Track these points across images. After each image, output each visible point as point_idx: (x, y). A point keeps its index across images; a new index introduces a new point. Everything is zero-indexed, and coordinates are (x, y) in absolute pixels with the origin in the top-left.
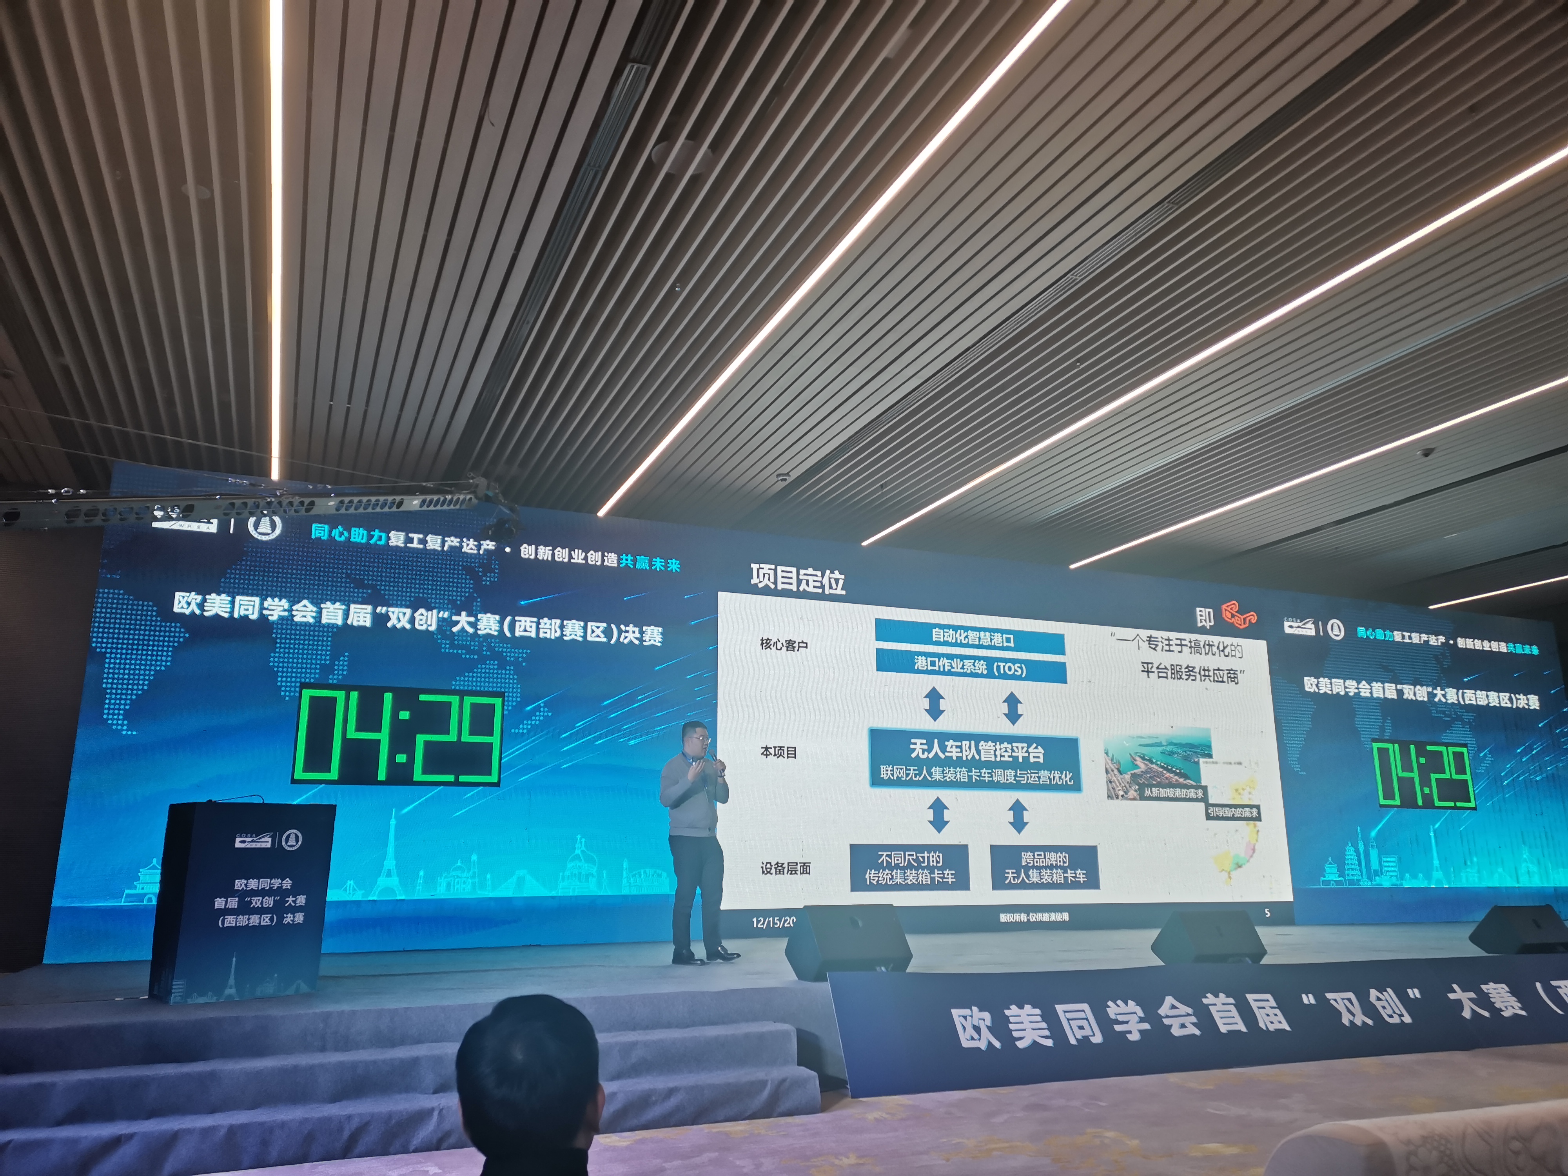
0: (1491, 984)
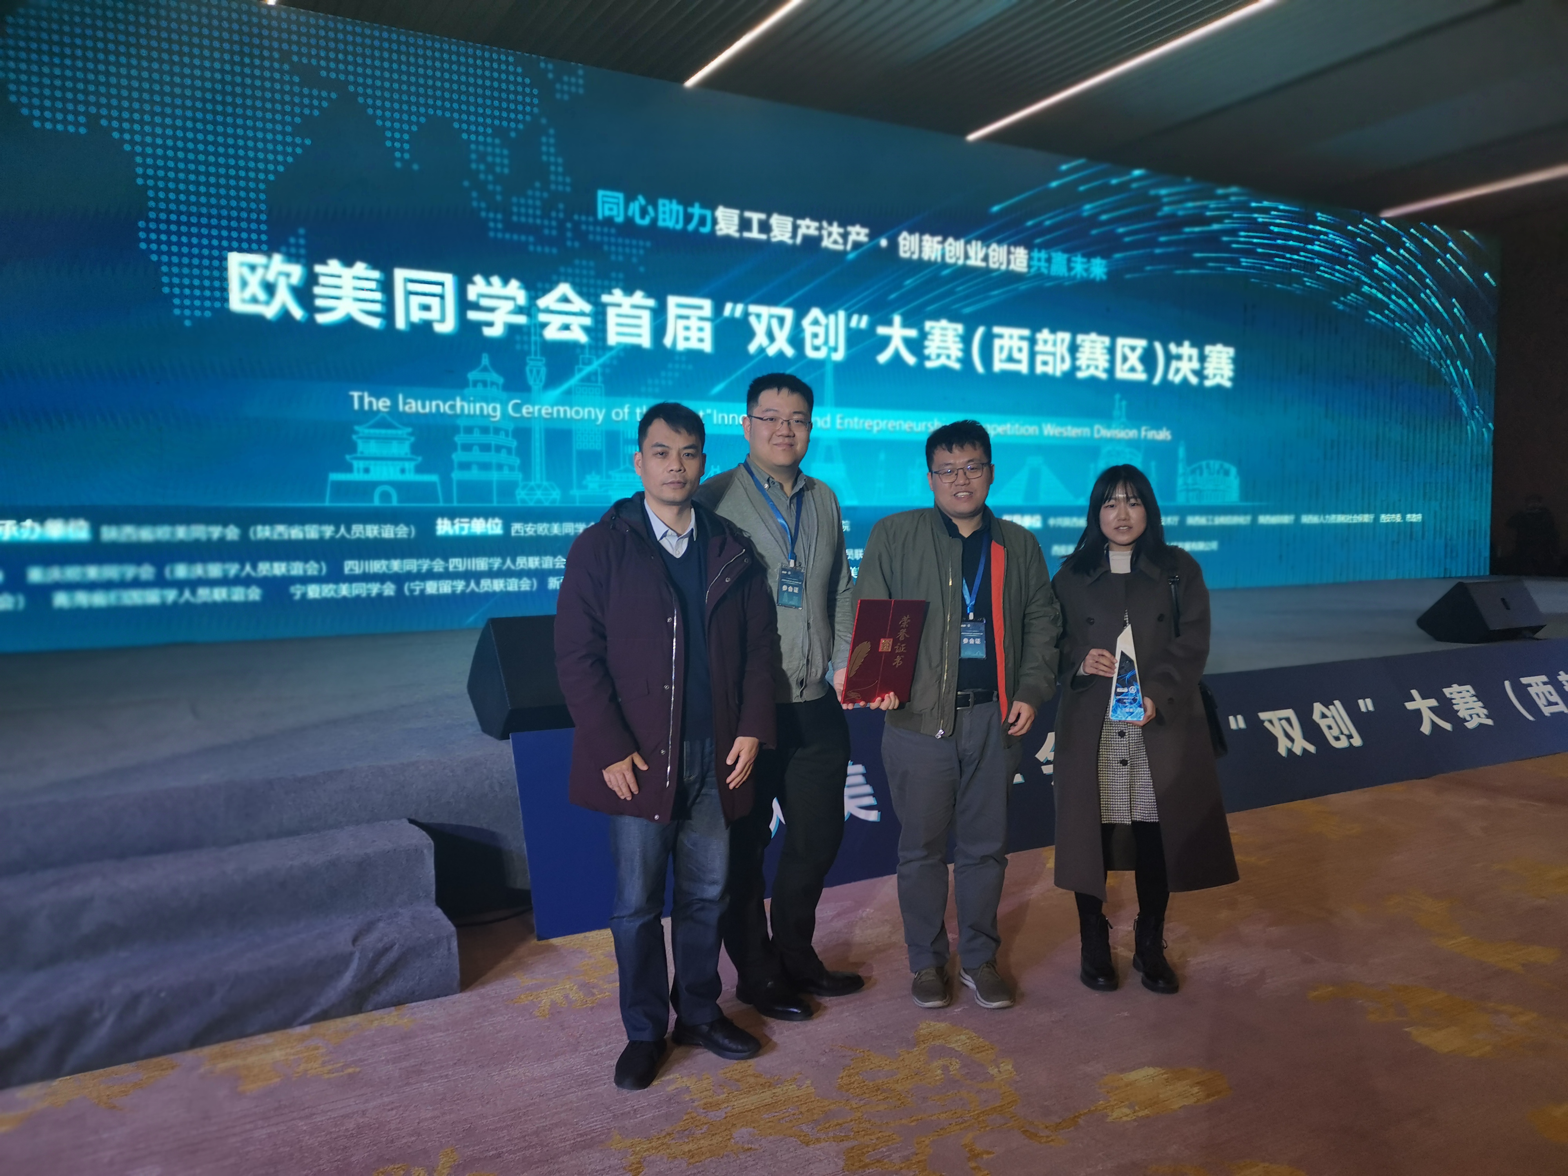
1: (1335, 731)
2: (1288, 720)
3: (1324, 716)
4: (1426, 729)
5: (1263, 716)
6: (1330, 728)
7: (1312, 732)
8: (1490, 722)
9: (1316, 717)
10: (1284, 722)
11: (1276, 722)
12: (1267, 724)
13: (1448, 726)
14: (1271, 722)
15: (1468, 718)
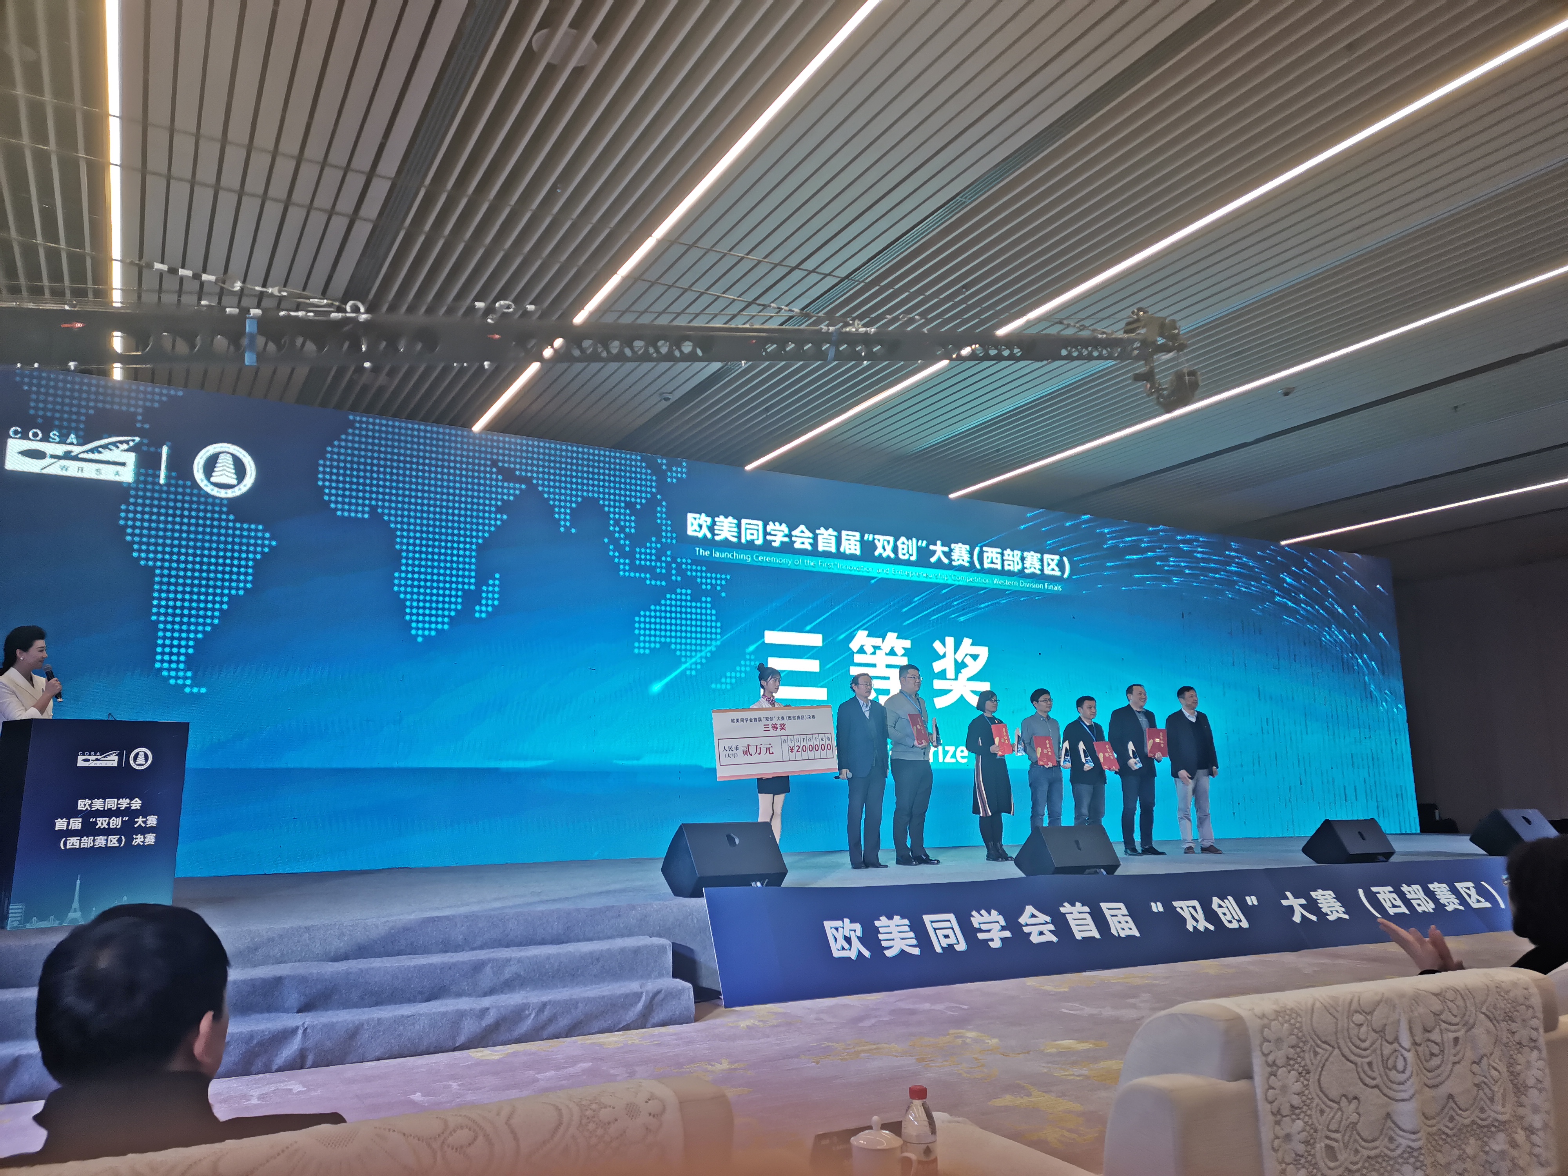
0: (1320, 891)
1: (1229, 917)
2: (1194, 908)
3: (1220, 906)
4: (1297, 918)
5: (1175, 904)
6: (1225, 914)
7: (1211, 916)
8: (1346, 917)
9: (1215, 906)
10: (1191, 909)
11: (1185, 908)
12: (1179, 910)
13: (1314, 918)
14: (1181, 908)
15: (1329, 913)
